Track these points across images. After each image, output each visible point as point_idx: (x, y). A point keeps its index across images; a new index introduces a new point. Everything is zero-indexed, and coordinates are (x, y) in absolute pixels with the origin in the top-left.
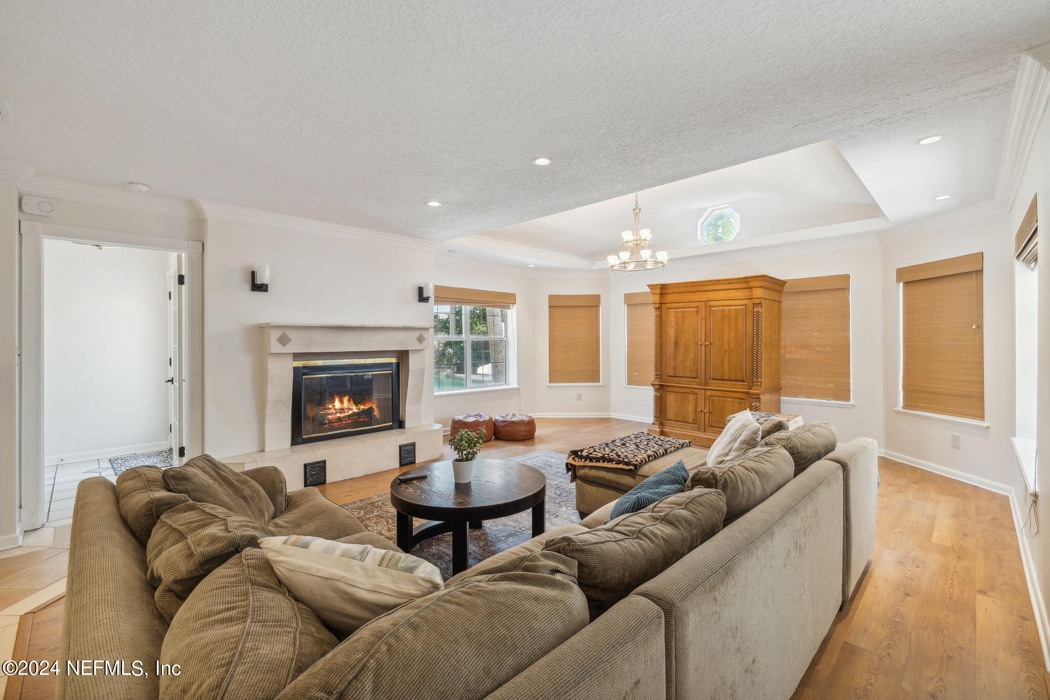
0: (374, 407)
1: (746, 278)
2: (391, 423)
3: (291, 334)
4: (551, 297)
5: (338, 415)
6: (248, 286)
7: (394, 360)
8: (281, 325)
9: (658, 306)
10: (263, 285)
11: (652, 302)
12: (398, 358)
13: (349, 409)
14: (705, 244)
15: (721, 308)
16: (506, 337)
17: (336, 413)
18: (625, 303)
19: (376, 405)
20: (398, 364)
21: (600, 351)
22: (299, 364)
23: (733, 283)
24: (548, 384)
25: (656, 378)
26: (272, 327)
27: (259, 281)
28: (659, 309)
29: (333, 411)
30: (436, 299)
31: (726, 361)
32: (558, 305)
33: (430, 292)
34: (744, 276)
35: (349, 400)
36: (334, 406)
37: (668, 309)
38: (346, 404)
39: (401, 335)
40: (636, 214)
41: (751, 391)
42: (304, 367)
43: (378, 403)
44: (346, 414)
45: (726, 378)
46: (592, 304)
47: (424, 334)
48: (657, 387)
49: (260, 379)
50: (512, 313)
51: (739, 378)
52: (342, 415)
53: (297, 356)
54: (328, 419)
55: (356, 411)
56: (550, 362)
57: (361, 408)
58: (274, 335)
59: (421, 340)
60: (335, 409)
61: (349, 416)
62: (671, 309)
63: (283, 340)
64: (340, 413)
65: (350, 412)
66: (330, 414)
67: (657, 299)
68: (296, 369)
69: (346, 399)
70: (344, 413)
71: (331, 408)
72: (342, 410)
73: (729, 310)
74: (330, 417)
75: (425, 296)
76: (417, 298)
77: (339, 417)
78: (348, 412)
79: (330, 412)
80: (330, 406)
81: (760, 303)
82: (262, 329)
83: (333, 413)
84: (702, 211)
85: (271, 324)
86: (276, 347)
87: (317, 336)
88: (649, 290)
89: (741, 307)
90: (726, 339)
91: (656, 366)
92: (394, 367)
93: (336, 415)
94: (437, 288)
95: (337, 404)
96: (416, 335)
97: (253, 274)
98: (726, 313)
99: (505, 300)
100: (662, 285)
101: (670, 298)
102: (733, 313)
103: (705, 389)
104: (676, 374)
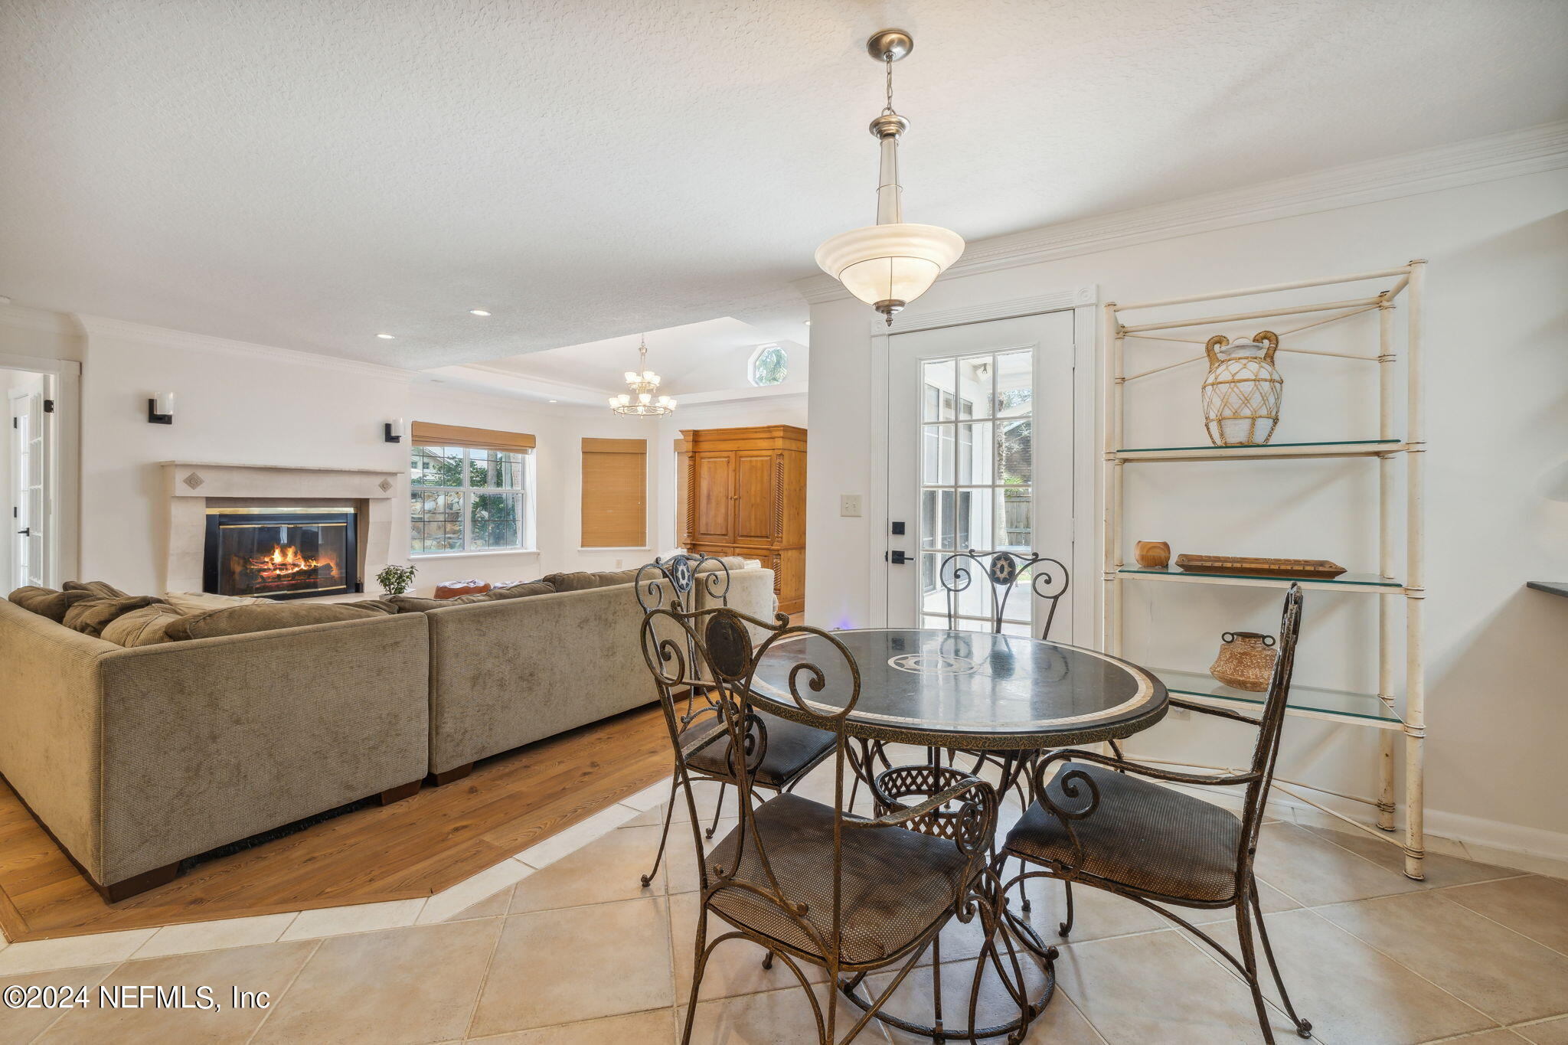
0: (332, 564)
1: (769, 427)
2: (345, 586)
3: (202, 474)
4: (585, 441)
5: (278, 572)
6: (145, 416)
7: (351, 510)
8: (190, 463)
9: (690, 454)
10: (165, 416)
11: (685, 450)
12: (356, 508)
13: (295, 565)
14: (756, 386)
15: (749, 459)
16: (523, 488)
17: (275, 569)
18: (675, 450)
19: (334, 561)
20: (355, 515)
21: (645, 508)
22: (215, 511)
23: (759, 432)
24: (580, 549)
25: (688, 536)
26: (177, 465)
27: (159, 412)
28: (693, 458)
29: (271, 566)
30: (414, 439)
31: (753, 517)
32: (594, 451)
33: (403, 430)
34: (766, 425)
35: (295, 554)
36: (272, 559)
37: (702, 458)
38: (290, 558)
39: (357, 480)
40: (643, 354)
41: (773, 547)
42: (221, 516)
43: (338, 560)
44: (290, 571)
45: (753, 534)
46: (636, 451)
47: (390, 480)
48: (689, 546)
49: (160, 527)
50: (531, 459)
51: (764, 534)
52: (284, 572)
53: (211, 501)
54: (262, 577)
55: (304, 568)
56: (582, 521)
57: (313, 565)
58: (180, 476)
59: (384, 486)
60: (273, 564)
61: (293, 574)
62: (704, 458)
63: (193, 482)
64: (281, 569)
65: (296, 569)
66: (265, 570)
67: (689, 446)
68: (208, 517)
69: (290, 552)
70: (287, 569)
71: (267, 562)
72: (283, 566)
73: (756, 461)
74: (265, 574)
75: (393, 434)
76: (384, 437)
77: (279, 575)
78: (292, 569)
79: (266, 567)
80: (267, 559)
81: (781, 454)
82: (163, 469)
83: (269, 569)
84: (754, 347)
85: (176, 463)
86: (181, 489)
87: (237, 477)
88: (682, 437)
89: (766, 458)
90: (753, 493)
91: (689, 523)
92: (351, 520)
93: (274, 572)
94: (415, 425)
95: (277, 557)
96: (379, 480)
97: (152, 403)
98: (754, 464)
99: (523, 443)
100: (695, 431)
101: (704, 446)
102: (759, 465)
103: (734, 547)
104: (707, 531)
